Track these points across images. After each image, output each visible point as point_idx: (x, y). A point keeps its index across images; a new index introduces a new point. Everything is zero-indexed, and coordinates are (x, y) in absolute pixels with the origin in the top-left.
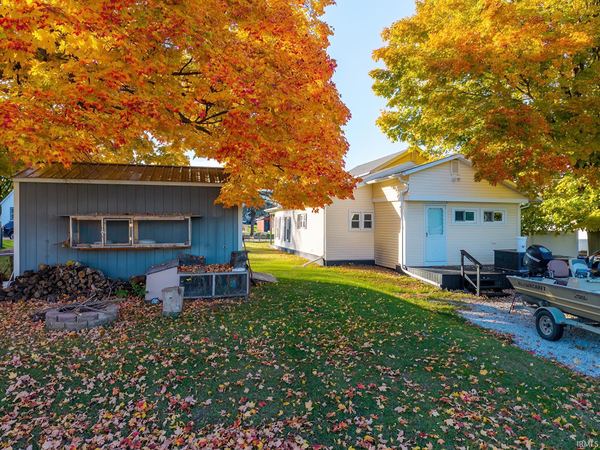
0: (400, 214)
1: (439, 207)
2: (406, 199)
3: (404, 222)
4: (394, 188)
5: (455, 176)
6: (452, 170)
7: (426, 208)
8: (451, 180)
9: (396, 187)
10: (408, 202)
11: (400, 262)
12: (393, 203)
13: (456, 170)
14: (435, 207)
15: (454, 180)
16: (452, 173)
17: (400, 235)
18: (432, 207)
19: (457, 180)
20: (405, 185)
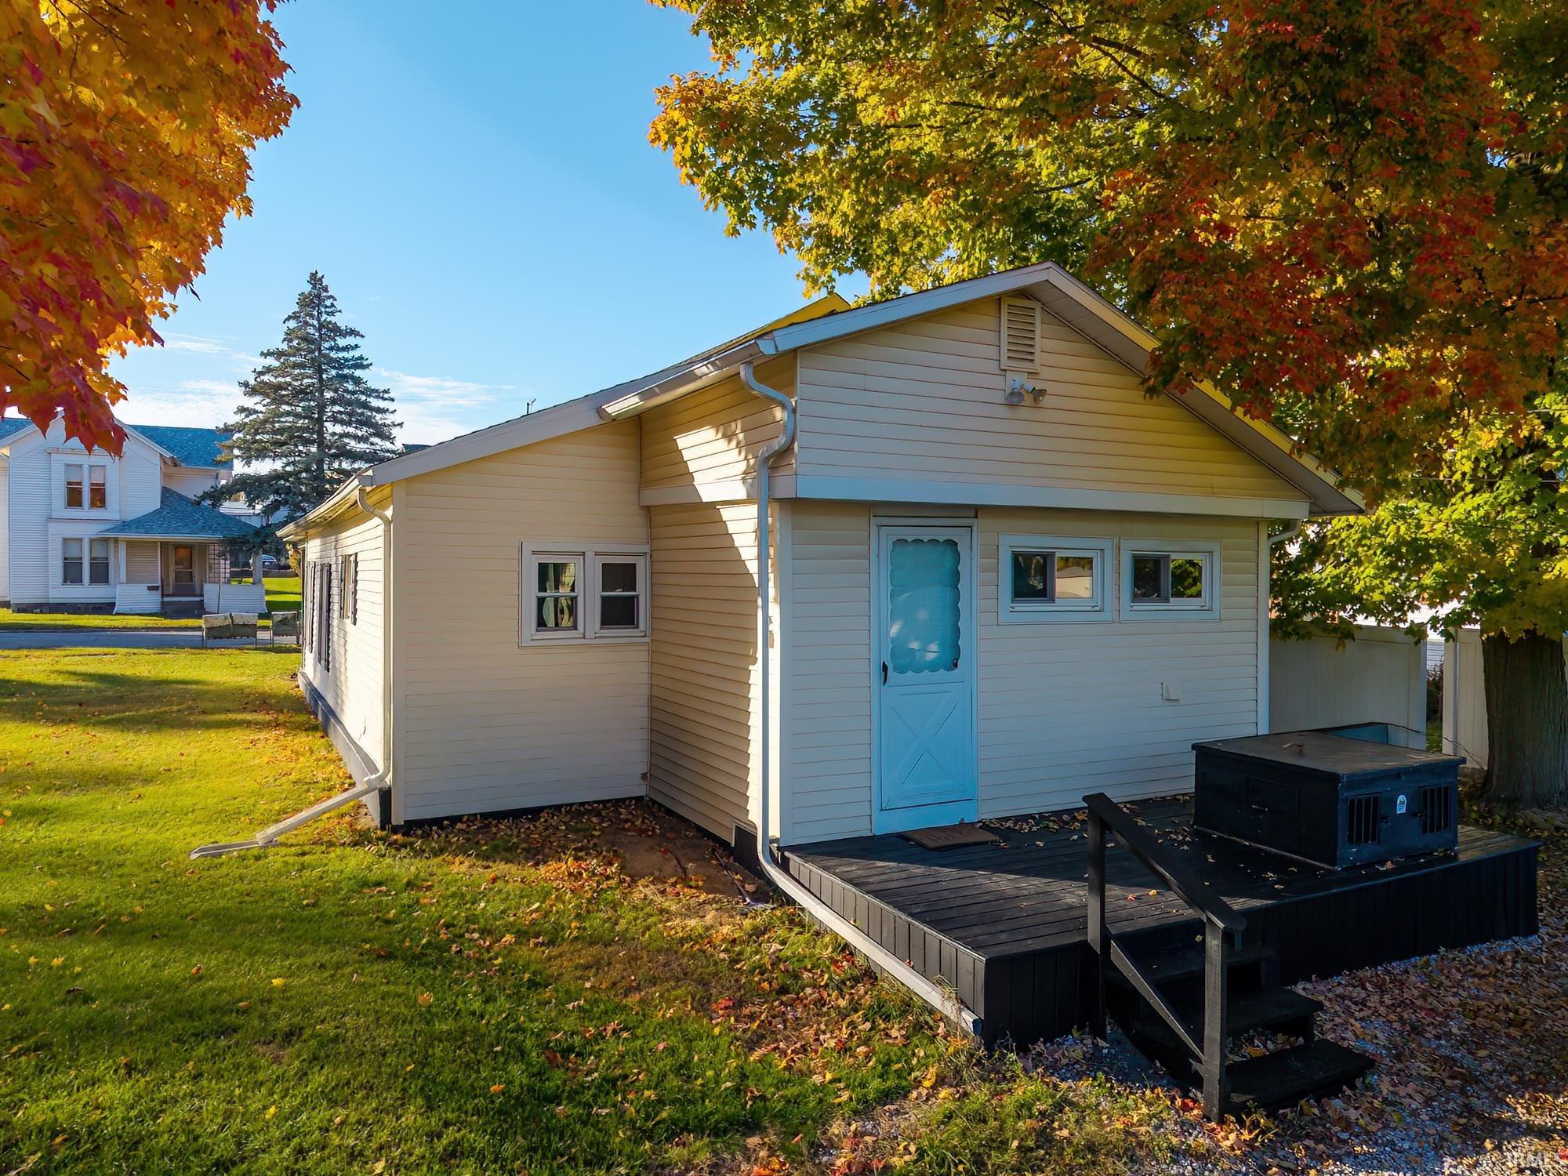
0: (753, 567)
1: (942, 535)
2: (785, 487)
3: (774, 611)
4: (729, 437)
5: (1018, 380)
6: (1004, 346)
7: (882, 538)
8: (1000, 397)
9: (737, 427)
10: (796, 506)
11: (755, 815)
12: (726, 513)
13: (1023, 351)
14: (926, 535)
15: (1014, 399)
16: (1005, 363)
17: (756, 671)
18: (910, 534)
19: (1028, 399)
20: (779, 414)
